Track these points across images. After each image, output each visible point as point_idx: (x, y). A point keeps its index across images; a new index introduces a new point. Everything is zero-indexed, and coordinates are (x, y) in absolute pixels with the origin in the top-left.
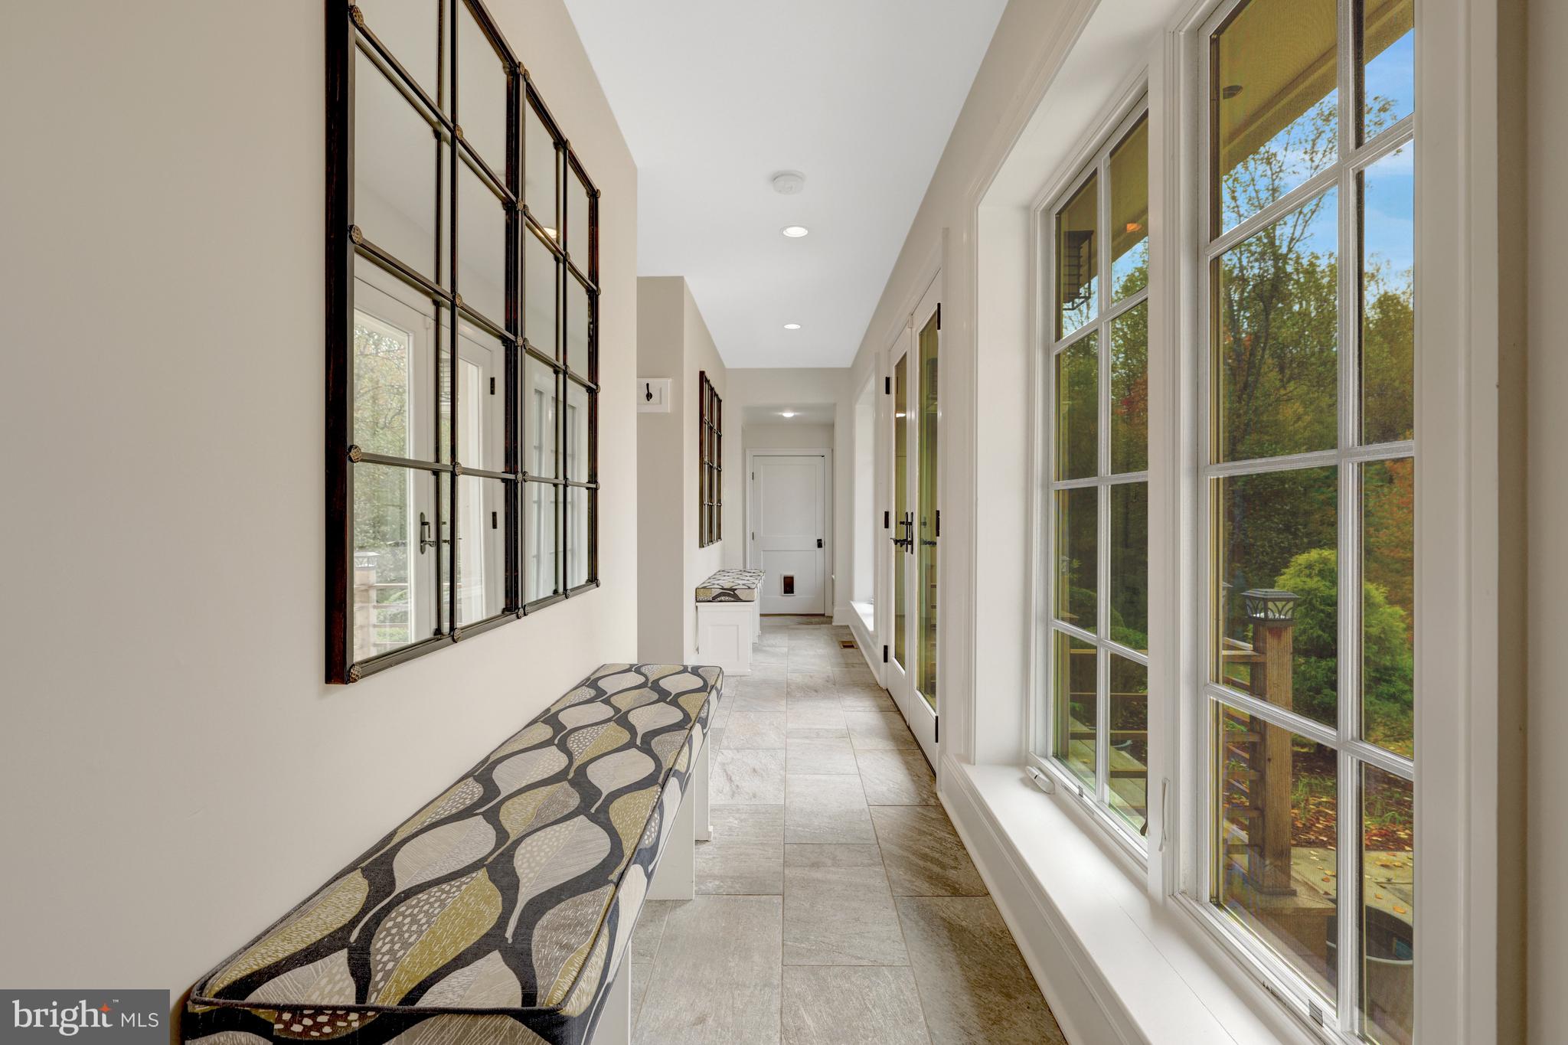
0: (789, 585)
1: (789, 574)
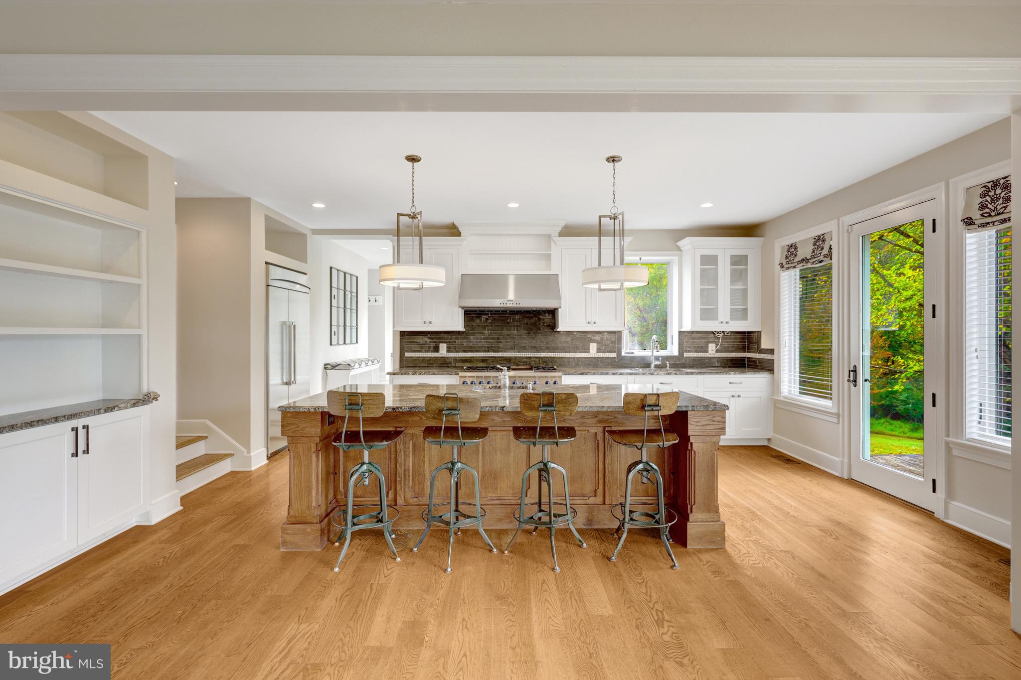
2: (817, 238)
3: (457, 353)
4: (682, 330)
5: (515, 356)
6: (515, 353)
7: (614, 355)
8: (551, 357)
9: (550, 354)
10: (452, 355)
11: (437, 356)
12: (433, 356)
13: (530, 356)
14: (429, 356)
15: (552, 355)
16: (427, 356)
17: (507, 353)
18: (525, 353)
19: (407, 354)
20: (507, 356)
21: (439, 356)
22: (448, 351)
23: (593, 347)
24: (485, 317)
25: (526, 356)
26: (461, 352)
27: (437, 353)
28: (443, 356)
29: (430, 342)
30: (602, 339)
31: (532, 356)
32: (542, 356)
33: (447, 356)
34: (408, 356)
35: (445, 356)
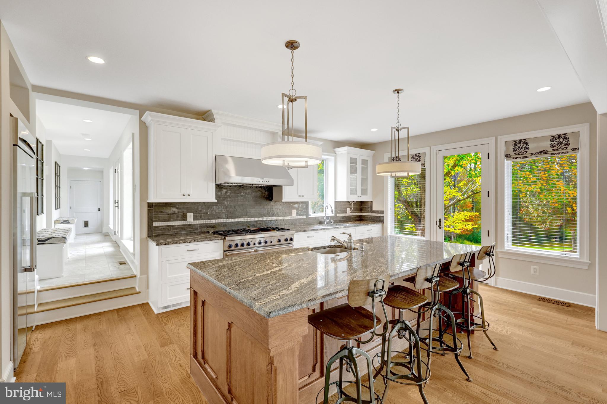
0: (86, 224)
1: (86, 220)
2: (414, 155)
3: (203, 221)
4: (336, 201)
5: (247, 220)
6: (247, 219)
7: (305, 217)
8: (270, 220)
9: (270, 218)
10: (198, 222)
11: (184, 224)
12: (181, 224)
13: (257, 220)
14: (177, 224)
15: (271, 218)
16: (175, 224)
17: (241, 219)
18: (254, 218)
19: (155, 224)
20: (241, 221)
21: (187, 224)
22: (194, 220)
23: (294, 212)
24: (225, 190)
25: (254, 220)
26: (206, 219)
27: (185, 222)
28: (190, 223)
29: (178, 212)
30: (299, 207)
31: (258, 220)
32: (264, 220)
33: (194, 223)
34: (157, 225)
35: (192, 223)
